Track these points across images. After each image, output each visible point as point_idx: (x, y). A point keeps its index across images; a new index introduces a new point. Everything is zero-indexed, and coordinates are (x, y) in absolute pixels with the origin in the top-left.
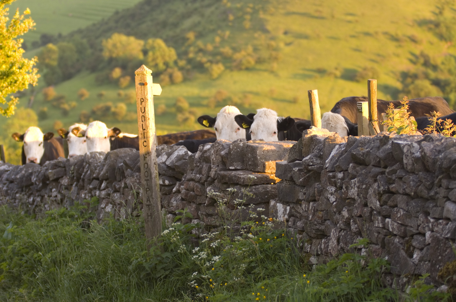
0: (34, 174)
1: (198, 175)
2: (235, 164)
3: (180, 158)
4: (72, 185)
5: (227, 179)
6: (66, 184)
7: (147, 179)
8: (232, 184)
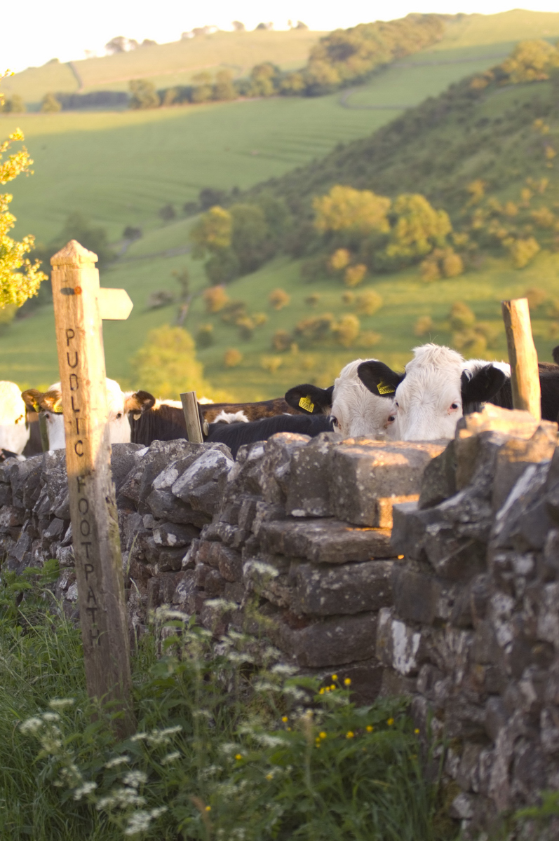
1: (228, 527)
2: (306, 501)
3: (205, 477)
4: (21, 526)
5: (282, 544)
6: (7, 525)
7: (86, 540)
8: (294, 557)
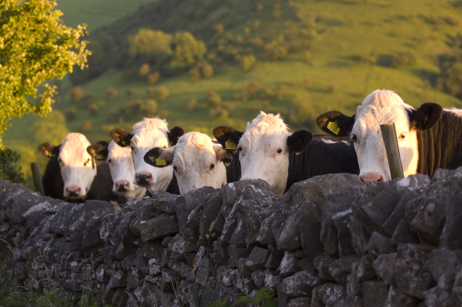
0: (103, 223)
4: (194, 252)
6: (181, 252)
